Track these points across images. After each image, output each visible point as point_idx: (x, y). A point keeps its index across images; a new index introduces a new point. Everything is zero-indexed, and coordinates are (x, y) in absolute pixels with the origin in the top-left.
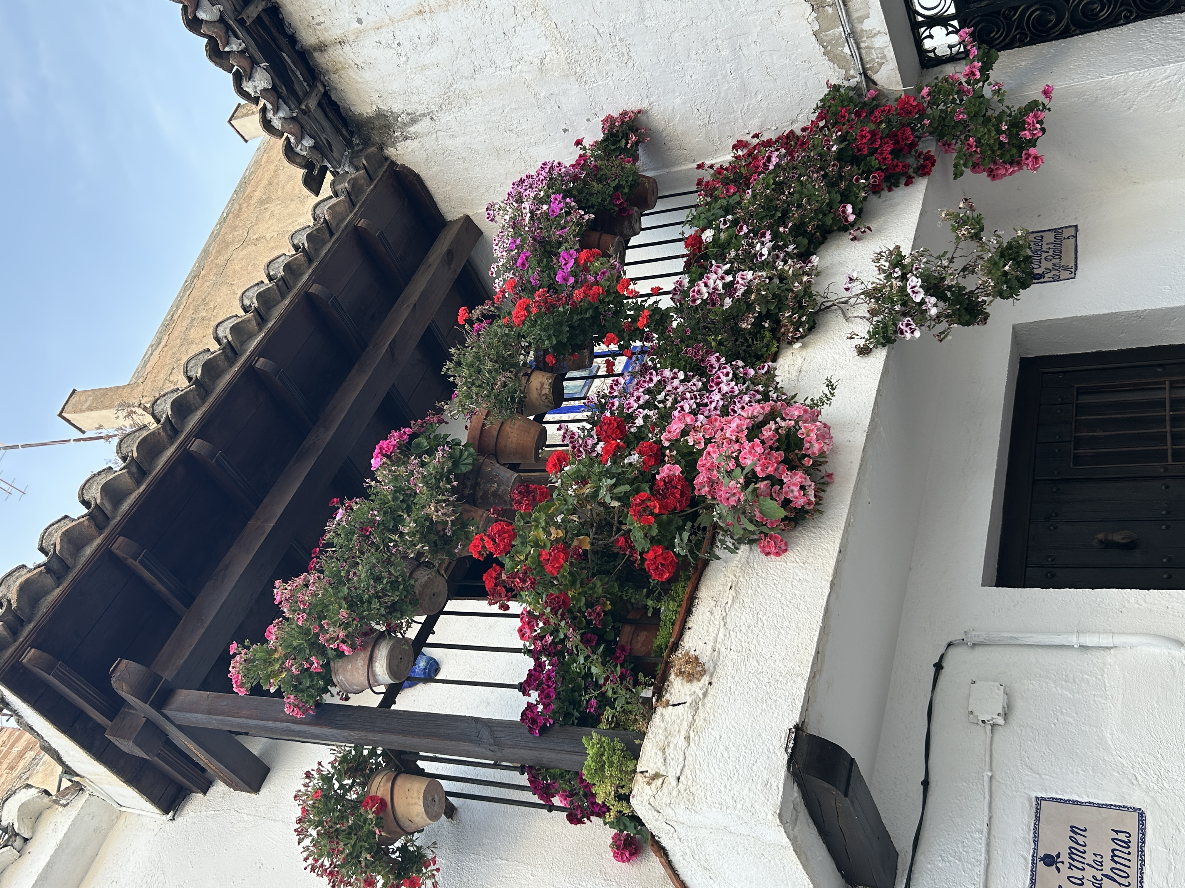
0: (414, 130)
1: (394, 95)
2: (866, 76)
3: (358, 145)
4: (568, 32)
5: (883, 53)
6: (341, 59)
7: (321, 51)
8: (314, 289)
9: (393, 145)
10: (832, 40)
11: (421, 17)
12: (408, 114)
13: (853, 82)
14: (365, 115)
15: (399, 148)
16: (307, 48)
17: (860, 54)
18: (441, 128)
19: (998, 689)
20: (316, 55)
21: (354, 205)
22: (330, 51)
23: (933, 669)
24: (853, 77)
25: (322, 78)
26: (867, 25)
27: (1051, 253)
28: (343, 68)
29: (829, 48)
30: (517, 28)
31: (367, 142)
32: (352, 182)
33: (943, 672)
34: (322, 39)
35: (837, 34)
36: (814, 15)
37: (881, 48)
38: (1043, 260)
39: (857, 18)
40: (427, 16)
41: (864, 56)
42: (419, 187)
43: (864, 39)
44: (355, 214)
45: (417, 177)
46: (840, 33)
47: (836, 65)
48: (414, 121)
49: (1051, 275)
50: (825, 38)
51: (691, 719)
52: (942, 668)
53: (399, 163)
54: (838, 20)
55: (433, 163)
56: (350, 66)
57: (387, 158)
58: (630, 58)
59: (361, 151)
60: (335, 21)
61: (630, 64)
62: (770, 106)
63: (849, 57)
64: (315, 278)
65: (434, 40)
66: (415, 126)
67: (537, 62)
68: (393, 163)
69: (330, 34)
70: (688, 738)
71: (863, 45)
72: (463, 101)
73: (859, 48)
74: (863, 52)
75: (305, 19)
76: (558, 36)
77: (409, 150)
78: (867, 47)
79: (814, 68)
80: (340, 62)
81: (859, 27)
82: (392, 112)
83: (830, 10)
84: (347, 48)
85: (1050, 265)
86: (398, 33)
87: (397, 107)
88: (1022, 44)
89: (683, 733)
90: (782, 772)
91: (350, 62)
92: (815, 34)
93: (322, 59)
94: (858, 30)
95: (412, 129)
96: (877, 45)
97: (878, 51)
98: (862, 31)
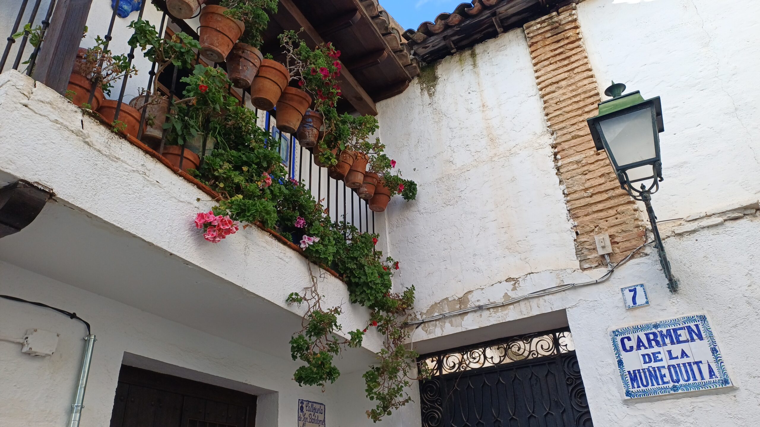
0: (425, 94)
1: (444, 87)
2: (422, 323)
3: (422, 65)
4: (464, 176)
5: (432, 333)
6: (466, 63)
7: (471, 55)
8: (358, 15)
9: (419, 82)
10: (442, 307)
11: (481, 106)
12: (434, 92)
13: (419, 317)
14: (436, 71)
15: (417, 85)
16: (474, 48)
17: (433, 321)
18: (424, 108)
19: (51, 351)
20: (470, 52)
21: (394, 52)
22: (471, 59)
23: (72, 312)
24: (422, 317)
25: (458, 53)
26: (448, 325)
27: (313, 417)
28: (461, 64)
29: (438, 305)
30: (469, 152)
31: (423, 69)
32: (406, 55)
33: (68, 318)
34: (477, 56)
35: (445, 310)
36: (457, 299)
37: (435, 332)
38: (310, 412)
39: (452, 321)
40: (481, 108)
41: (432, 323)
42: (396, 91)
43: (441, 323)
44: (390, 52)
45: (400, 92)
46: (445, 312)
47: (429, 308)
48: (430, 95)
49: (302, 416)
50: (444, 303)
51: (70, 128)
52: (72, 318)
53: (410, 84)
54: (453, 310)
55: (407, 101)
56: (462, 67)
57: (413, 78)
58: (447, 205)
59: (419, 66)
60: (485, 63)
61: (444, 205)
62: (413, 274)
63: (432, 315)
64: (363, 18)
65: (469, 111)
66: (427, 95)
67: (451, 159)
68: (410, 81)
69: (480, 60)
70: (56, 121)
71: (438, 322)
72: (437, 120)
73: (436, 320)
74: (434, 322)
75: (488, 49)
76: (463, 171)
77: (416, 90)
78: (436, 325)
79: (429, 297)
80: (465, 63)
81: (447, 321)
82: (436, 84)
83: (458, 306)
84: (471, 67)
85: (307, 416)
86: (475, 93)
87: (439, 87)
88: (422, 408)
89: (61, 120)
90: (19, 175)
91: (464, 68)
92: (447, 299)
93: (467, 53)
94: (446, 321)
95: (426, 93)
96: (436, 329)
97: (433, 330)
98: (445, 323)
